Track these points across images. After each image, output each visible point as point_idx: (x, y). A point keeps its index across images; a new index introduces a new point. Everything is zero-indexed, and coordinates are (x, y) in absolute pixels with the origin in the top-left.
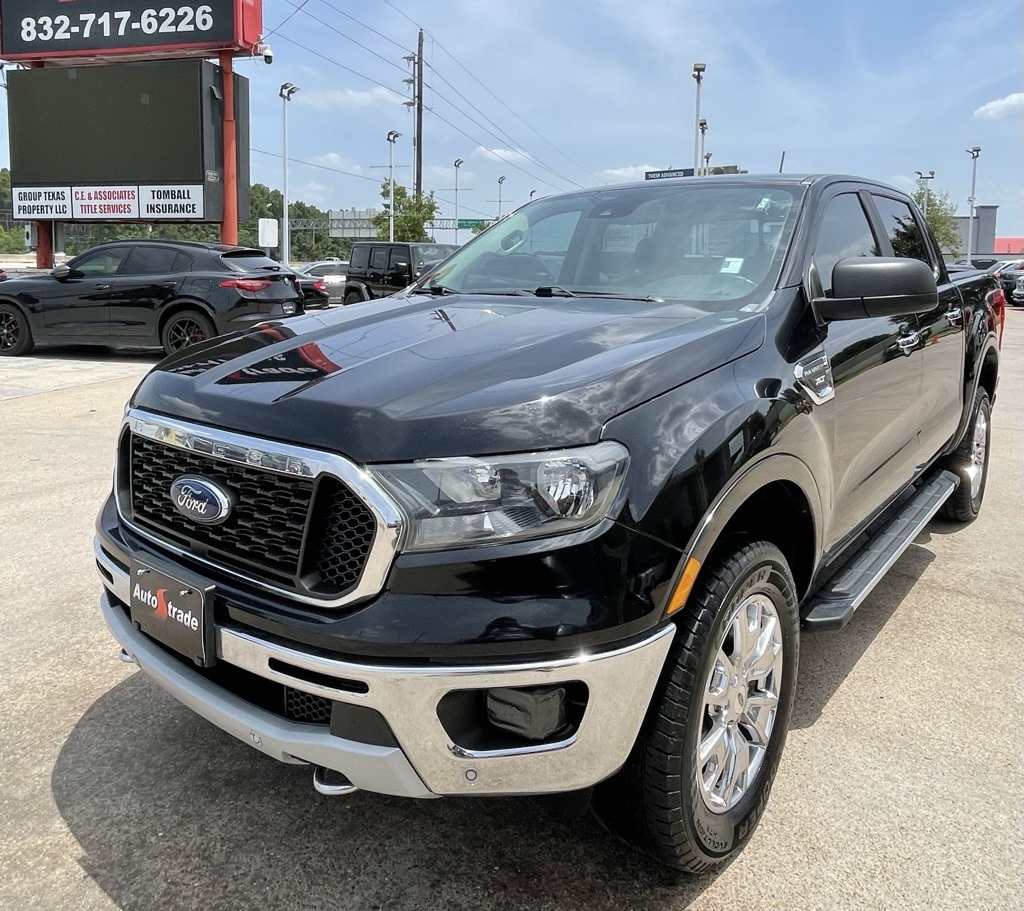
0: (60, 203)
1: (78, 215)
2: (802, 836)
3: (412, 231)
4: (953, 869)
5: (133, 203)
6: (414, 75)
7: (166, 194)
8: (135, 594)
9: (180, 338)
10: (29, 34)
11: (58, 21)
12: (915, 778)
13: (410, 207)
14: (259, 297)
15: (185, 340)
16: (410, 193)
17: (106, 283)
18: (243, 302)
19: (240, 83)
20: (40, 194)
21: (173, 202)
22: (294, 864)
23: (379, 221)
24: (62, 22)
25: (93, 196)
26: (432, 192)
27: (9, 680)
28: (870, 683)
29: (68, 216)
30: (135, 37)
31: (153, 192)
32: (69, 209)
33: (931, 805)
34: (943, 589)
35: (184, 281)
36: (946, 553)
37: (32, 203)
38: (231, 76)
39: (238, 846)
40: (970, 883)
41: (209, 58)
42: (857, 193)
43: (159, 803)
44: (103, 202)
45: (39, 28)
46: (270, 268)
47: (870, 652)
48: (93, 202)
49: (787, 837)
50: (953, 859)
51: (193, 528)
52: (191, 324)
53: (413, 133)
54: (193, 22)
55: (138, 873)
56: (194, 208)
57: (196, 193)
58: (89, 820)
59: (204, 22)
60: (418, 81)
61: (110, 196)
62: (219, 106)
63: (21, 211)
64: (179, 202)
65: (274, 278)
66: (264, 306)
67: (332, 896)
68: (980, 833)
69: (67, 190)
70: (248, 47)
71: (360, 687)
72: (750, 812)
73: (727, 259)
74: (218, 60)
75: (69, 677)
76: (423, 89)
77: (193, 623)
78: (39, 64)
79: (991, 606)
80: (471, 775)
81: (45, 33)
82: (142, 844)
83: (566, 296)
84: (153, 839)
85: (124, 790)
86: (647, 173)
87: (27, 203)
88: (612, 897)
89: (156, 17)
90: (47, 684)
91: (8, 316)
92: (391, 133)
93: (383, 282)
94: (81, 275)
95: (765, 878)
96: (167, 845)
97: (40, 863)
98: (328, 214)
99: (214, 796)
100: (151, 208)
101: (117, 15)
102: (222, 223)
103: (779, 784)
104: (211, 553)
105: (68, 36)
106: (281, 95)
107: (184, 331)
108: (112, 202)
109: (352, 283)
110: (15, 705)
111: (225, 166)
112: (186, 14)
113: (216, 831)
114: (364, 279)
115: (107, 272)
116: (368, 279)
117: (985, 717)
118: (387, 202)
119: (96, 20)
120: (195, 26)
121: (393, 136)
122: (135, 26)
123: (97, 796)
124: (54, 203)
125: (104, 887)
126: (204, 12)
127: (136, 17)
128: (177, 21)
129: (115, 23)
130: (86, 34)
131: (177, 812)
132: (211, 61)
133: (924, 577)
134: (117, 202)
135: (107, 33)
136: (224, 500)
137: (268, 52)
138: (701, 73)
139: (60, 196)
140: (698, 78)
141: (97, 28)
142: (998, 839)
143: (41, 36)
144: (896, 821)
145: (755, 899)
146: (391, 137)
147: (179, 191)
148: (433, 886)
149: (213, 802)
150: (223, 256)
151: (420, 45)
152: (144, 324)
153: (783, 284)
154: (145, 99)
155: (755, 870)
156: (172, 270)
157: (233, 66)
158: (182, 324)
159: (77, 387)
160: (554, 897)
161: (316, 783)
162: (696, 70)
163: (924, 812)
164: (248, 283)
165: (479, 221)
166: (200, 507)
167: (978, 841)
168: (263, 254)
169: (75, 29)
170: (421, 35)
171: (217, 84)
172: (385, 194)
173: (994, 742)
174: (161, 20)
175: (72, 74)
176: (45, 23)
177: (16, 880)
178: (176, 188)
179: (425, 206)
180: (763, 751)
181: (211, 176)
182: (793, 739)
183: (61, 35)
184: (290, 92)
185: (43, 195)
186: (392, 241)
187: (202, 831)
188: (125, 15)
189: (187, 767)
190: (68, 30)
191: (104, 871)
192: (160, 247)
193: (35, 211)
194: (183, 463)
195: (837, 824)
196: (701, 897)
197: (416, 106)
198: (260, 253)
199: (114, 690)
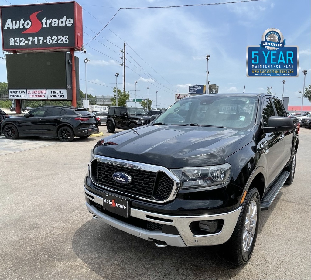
0: (23, 94)
1: (29, 98)
2: (262, 258)
3: (123, 103)
4: (298, 264)
5: (45, 95)
6: (123, 56)
7: (55, 92)
8: (104, 201)
9: (63, 134)
10: (12, 43)
11: (21, 39)
12: (287, 245)
13: (122, 96)
14: (86, 123)
15: (64, 135)
16: (122, 91)
17: (40, 118)
18: (81, 124)
19: (77, 59)
20: (17, 92)
21: (58, 94)
22: (142, 267)
23: (113, 100)
24: (22, 40)
25: (33, 92)
26: (128, 91)
27: (51, 227)
28: (272, 223)
29: (26, 98)
30: (45, 45)
31: (52, 91)
32: (26, 96)
33: (291, 251)
34: (286, 201)
35: (64, 118)
36: (285, 192)
37: (15, 94)
38: (74, 57)
39: (126, 263)
40: (303, 266)
41: (68, 51)
42: (269, 99)
43: (102, 254)
44: (36, 94)
45: (15, 41)
46: (89, 114)
47: (271, 216)
48: (33, 94)
49: (259, 258)
50: (298, 262)
51: (119, 185)
52: (66, 130)
53: (123, 74)
54: (62, 41)
55: (104, 269)
56: (64, 96)
57: (64, 92)
58: (86, 258)
59: (66, 41)
60: (124, 58)
61: (39, 92)
62: (71, 66)
63: (11, 97)
64: (59, 94)
65: (90, 117)
66: (87, 125)
67: (153, 273)
68: (304, 256)
69: (25, 90)
70: (79, 48)
71: (171, 221)
72: (251, 252)
73: (241, 117)
74: (70, 52)
75: (67, 225)
76: (126, 60)
77: (124, 207)
78: (15, 52)
79: (299, 205)
80: (196, 241)
81: (17, 43)
82: (102, 263)
83: (199, 126)
84: (104, 262)
85: (92, 252)
86: (190, 86)
87: (13, 94)
88: (220, 271)
89: (51, 39)
90: (61, 227)
91: (11, 128)
92: (116, 74)
93: (119, 118)
94: (33, 116)
95: (255, 267)
96: (108, 263)
97: (78, 268)
98: (95, 97)
99: (116, 252)
100: (51, 96)
101: (39, 38)
102: (72, 101)
103: (256, 247)
104: (125, 191)
105: (24, 44)
106: (85, 62)
107: (64, 132)
108: (39, 94)
109: (109, 118)
110: (55, 232)
111: (73, 84)
112: (60, 38)
113: (119, 260)
114: (113, 118)
115: (41, 115)
116: (114, 117)
117: (301, 231)
118: (115, 94)
119: (33, 40)
120: (63, 42)
121: (117, 74)
122: (45, 41)
123: (86, 253)
124: (21, 94)
125: (96, 272)
126: (66, 38)
127: (45, 39)
128: (58, 40)
129: (39, 40)
130: (30, 44)
131: (108, 256)
132: (67, 52)
133: (281, 198)
134: (41, 94)
135: (36, 43)
136: (130, 178)
137: (85, 50)
138: (209, 58)
139: (23, 92)
140: (208, 59)
141: (33, 42)
142: (308, 257)
143: (16, 44)
144: (284, 254)
145: (254, 271)
146: (117, 75)
147: (59, 91)
148: (177, 271)
149: (116, 254)
150: (75, 111)
151: (125, 47)
152: (52, 130)
153: (256, 124)
154: (48, 64)
155: (253, 265)
156: (60, 115)
157: (75, 54)
158: (64, 130)
159: (35, 148)
160: (207, 272)
161: (156, 245)
162: (207, 57)
163: (290, 252)
164: (83, 119)
165: (140, 99)
166: (123, 180)
167: (304, 258)
168: (86, 110)
169: (26, 42)
170: (125, 44)
171: (70, 59)
172: (115, 92)
173: (304, 236)
174: (53, 40)
175: (26, 56)
176: (17, 40)
177: (74, 272)
178: (58, 90)
179: (127, 95)
180: (253, 238)
181: (69, 87)
182: (258, 236)
183: (22, 44)
184: (87, 61)
185: (18, 92)
186: (117, 106)
187: (116, 260)
188: (42, 38)
189: (106, 246)
190: (24, 42)
191: (95, 269)
192: (57, 108)
193: (16, 97)
194: (116, 169)
195: (270, 255)
196: (241, 271)
197: (123, 65)
198: (85, 110)
199: (80, 229)
